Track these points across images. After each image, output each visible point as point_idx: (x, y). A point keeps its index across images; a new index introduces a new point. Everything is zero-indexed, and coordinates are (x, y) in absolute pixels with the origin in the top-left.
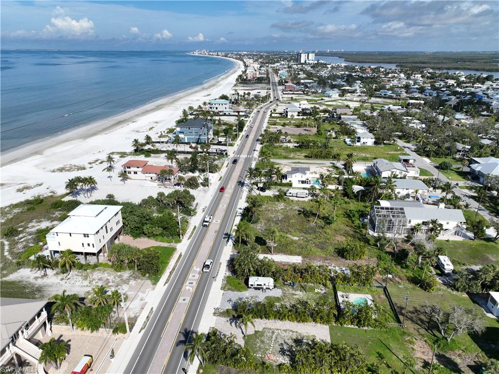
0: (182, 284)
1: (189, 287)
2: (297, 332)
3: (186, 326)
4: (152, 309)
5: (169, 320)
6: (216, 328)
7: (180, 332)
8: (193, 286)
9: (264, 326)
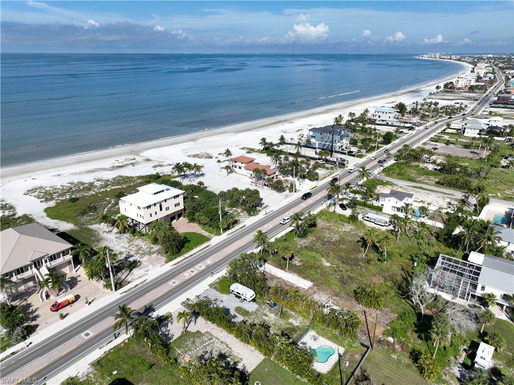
0: (185, 270)
1: (187, 275)
2: (230, 348)
3: (154, 304)
4: (145, 280)
5: (147, 294)
6: (172, 314)
7: (145, 306)
8: (191, 275)
9: (208, 330)
